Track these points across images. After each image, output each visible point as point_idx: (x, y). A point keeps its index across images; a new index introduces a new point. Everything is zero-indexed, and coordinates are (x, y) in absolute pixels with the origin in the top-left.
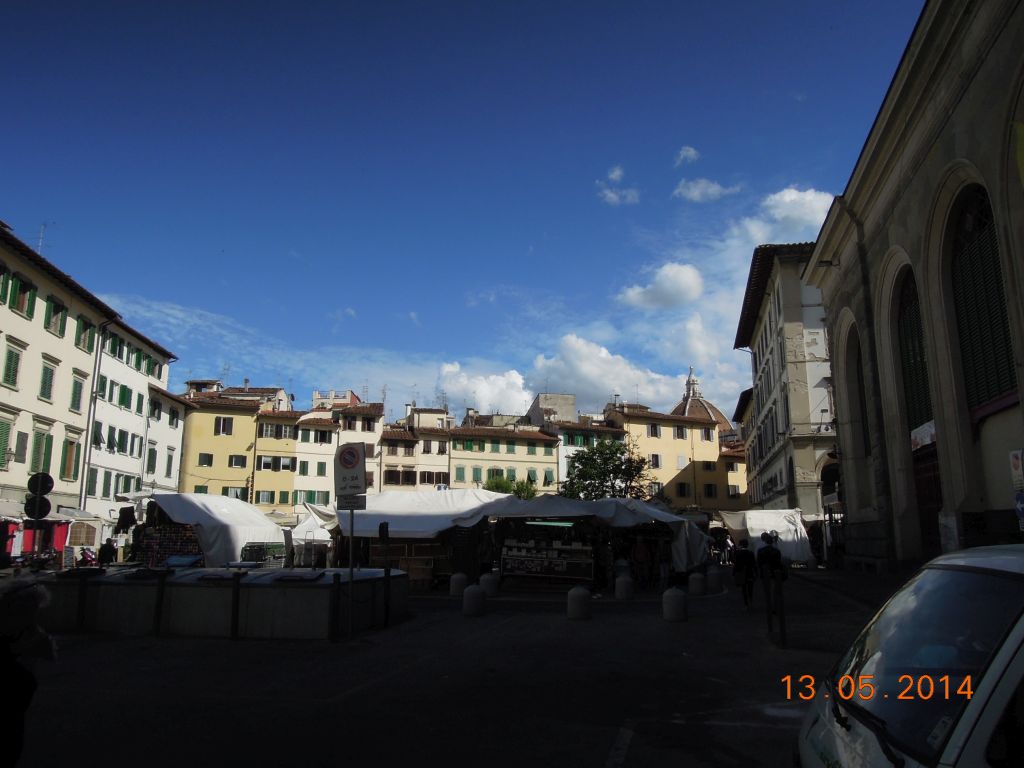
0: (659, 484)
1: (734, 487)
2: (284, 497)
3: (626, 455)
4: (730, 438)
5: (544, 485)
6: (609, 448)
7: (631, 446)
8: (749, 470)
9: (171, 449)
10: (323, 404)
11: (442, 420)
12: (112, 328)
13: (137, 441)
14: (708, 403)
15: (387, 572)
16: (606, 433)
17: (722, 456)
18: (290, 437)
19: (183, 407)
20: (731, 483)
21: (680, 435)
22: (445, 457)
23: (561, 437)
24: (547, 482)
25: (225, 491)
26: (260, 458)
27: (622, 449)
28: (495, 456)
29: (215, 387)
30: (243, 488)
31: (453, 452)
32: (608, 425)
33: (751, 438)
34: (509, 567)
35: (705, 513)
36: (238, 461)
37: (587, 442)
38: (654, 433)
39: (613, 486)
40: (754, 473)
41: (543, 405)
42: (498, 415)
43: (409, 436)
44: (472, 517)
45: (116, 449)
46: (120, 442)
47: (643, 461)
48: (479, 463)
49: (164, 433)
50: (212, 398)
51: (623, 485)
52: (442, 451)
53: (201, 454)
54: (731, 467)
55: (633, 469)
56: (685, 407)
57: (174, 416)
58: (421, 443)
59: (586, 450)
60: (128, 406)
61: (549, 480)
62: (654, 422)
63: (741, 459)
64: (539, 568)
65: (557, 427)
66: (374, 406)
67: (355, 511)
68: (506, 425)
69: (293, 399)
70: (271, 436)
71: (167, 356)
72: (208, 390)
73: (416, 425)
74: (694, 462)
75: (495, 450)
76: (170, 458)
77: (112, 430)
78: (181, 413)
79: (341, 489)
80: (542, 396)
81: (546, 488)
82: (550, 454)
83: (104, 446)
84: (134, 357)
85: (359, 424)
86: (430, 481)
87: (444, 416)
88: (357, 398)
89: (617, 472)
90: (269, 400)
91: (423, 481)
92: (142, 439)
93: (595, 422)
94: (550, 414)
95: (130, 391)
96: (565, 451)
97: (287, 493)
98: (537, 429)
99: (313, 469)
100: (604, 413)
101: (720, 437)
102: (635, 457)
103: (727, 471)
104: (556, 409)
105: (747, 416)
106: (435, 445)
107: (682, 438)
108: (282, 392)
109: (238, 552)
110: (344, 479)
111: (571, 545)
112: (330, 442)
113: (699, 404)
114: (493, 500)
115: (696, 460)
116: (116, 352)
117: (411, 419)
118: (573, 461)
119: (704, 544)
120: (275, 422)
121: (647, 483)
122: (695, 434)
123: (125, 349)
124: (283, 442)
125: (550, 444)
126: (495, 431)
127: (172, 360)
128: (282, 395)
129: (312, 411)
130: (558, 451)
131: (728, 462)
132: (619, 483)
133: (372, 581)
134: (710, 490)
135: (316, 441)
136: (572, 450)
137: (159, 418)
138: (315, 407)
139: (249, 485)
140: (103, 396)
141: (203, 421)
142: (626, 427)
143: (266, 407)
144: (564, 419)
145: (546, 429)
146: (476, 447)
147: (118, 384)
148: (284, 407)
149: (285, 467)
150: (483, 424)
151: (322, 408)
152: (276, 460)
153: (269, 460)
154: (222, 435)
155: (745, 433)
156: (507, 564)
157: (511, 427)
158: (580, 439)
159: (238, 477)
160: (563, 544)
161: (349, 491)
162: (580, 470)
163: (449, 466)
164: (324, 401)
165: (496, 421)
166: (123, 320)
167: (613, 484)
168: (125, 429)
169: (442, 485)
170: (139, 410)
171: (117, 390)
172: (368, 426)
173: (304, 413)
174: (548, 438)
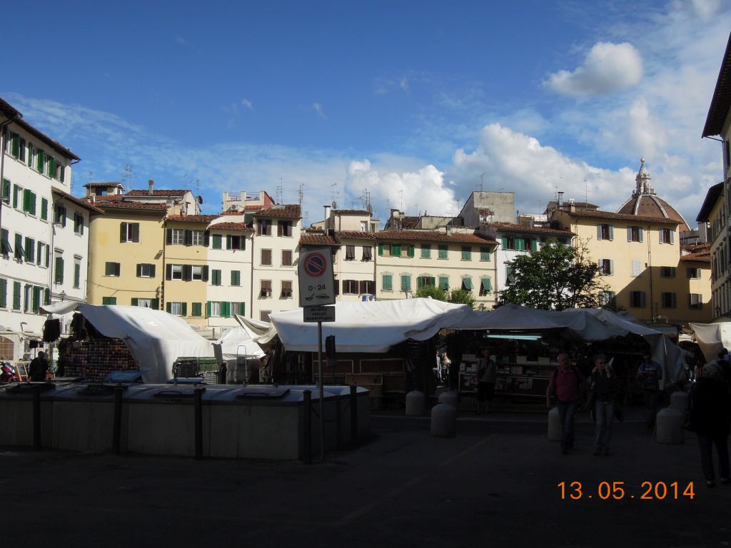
0: (610, 293)
1: (697, 296)
2: (197, 309)
3: (574, 261)
4: (690, 241)
5: (481, 294)
6: (553, 252)
7: (580, 250)
8: (714, 277)
9: (78, 258)
10: (234, 206)
11: (366, 222)
12: (13, 127)
13: (43, 249)
14: (661, 200)
15: (353, 389)
16: (551, 235)
17: (683, 261)
18: (200, 243)
19: (88, 212)
20: (693, 290)
21: (636, 237)
22: (370, 264)
23: (499, 240)
24: (484, 291)
25: (135, 302)
26: (169, 267)
27: (571, 253)
28: (426, 262)
29: (116, 190)
30: (153, 300)
31: (378, 257)
32: (552, 227)
33: (720, 240)
34: (467, 384)
35: (673, 325)
36: (146, 270)
37: (528, 245)
38: (606, 235)
39: (559, 295)
40: (721, 280)
41: (478, 205)
42: (425, 216)
43: (329, 241)
44: (426, 329)
45: (23, 258)
46: (26, 251)
47: (594, 267)
48: (408, 271)
49: (69, 240)
50: (115, 202)
51: (570, 295)
52: (366, 257)
53: (107, 263)
54: (693, 274)
55: (582, 276)
56: (635, 206)
57: (79, 222)
58: (344, 248)
59: (528, 254)
60: (33, 212)
61: (485, 288)
62: (605, 224)
63: (706, 265)
64: (501, 386)
65: (495, 229)
66: (289, 207)
67: (324, 324)
68: (437, 227)
69: (201, 201)
70: (180, 242)
71: (68, 156)
72: (109, 194)
73: (337, 229)
74: (650, 267)
75: (426, 256)
76: (77, 267)
77: (18, 237)
78: (86, 218)
79: (307, 299)
80: (477, 195)
81: (483, 298)
82: (487, 259)
83: (11, 255)
84: (35, 159)
85: (274, 228)
86: (354, 291)
87: (367, 218)
88: (271, 199)
89: (563, 280)
90: (176, 203)
91: (346, 291)
92: (48, 246)
93: (537, 223)
94: (487, 215)
95: (34, 196)
96: (504, 256)
97: (200, 304)
98: (471, 231)
99: (226, 278)
100: (547, 212)
101: (681, 239)
102: (585, 263)
103: (689, 277)
104: (492, 208)
105: (716, 214)
106: (359, 251)
107: (638, 241)
108: (190, 193)
109: (170, 367)
110: (311, 288)
111: (537, 360)
112: (243, 248)
113: (651, 202)
114: (446, 311)
115: (654, 264)
116: (19, 155)
117: (330, 222)
118: (512, 267)
119: (681, 360)
120: (184, 228)
121: (596, 291)
122: (652, 236)
123: (27, 150)
124: (194, 248)
125: (487, 249)
126: (425, 234)
127: (74, 161)
128: (189, 197)
129: (223, 214)
130: (495, 255)
131: (690, 267)
132: (566, 292)
133: (338, 399)
134: (669, 300)
135: (228, 247)
136: (512, 255)
137: (64, 225)
138: (225, 210)
139: (160, 296)
140: (8, 202)
141: (108, 227)
142: (573, 228)
143: (173, 211)
144: (502, 220)
145: (481, 231)
146: (404, 253)
147: (21, 189)
148: (192, 211)
149: (197, 277)
150: (409, 226)
151: (233, 211)
152: (187, 269)
153: (179, 269)
154: (129, 242)
155: (712, 234)
156: (466, 381)
157: (443, 230)
158: (520, 243)
159: (148, 287)
160: (528, 359)
161: (315, 302)
162: (521, 278)
163: (375, 273)
164: (235, 203)
165: (425, 223)
166: (23, 119)
167: (559, 293)
168: (31, 236)
169: (368, 295)
170: (44, 216)
171: (21, 195)
172: (285, 231)
173: (215, 217)
174: (484, 241)
